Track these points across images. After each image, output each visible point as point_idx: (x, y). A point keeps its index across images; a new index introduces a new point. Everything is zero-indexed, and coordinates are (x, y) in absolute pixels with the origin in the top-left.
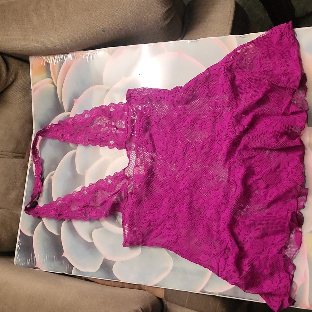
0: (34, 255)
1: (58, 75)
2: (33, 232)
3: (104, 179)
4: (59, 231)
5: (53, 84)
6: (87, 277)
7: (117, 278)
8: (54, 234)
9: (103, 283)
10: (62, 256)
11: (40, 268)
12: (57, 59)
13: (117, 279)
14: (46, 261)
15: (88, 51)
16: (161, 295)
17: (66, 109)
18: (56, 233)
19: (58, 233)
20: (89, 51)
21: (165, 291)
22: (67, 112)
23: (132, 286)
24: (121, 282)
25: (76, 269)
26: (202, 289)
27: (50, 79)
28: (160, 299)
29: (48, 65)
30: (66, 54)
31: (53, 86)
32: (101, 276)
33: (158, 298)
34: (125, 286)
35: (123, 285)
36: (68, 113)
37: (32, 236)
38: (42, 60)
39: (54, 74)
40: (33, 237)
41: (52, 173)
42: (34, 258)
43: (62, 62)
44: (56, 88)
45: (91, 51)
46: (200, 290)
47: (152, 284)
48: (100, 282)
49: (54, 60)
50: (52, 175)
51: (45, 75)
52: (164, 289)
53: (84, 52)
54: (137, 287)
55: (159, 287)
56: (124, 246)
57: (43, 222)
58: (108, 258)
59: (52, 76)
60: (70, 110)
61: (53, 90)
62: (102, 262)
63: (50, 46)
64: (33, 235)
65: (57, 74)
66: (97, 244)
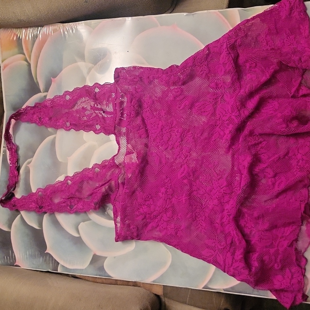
0: (13, 252)
1: (32, 51)
2: (10, 226)
3: (90, 167)
4: (41, 224)
5: (26, 60)
6: (75, 275)
7: (109, 275)
8: (34, 228)
9: (94, 281)
10: (45, 252)
11: (21, 266)
12: (30, 32)
13: (111, 277)
14: (27, 258)
15: (67, 24)
16: (160, 292)
17: (42, 89)
18: (37, 228)
19: (39, 227)
21: (163, 288)
22: (43, 92)
23: (127, 283)
24: (113, 280)
25: (63, 266)
26: (206, 286)
27: (21, 55)
28: (158, 296)
29: (19, 40)
30: (40, 27)
31: (26, 63)
32: (92, 273)
33: (156, 295)
34: (118, 283)
35: (116, 282)
36: (45, 94)
37: (9, 231)
38: (12, 33)
39: (27, 49)
40: (10, 232)
41: (29, 160)
42: (14, 255)
43: (36, 37)
44: (29, 65)
46: (203, 286)
47: (149, 280)
48: (91, 279)
49: (26, 34)
50: (29, 163)
51: (16, 50)
52: (162, 287)
53: (61, 25)
54: (131, 284)
55: (159, 284)
56: (117, 240)
57: (21, 215)
58: (98, 254)
59: (25, 51)
60: (47, 90)
61: (26, 68)
62: (91, 258)
63: (23, 18)
64: (11, 230)
65: (30, 50)
66: (85, 238)
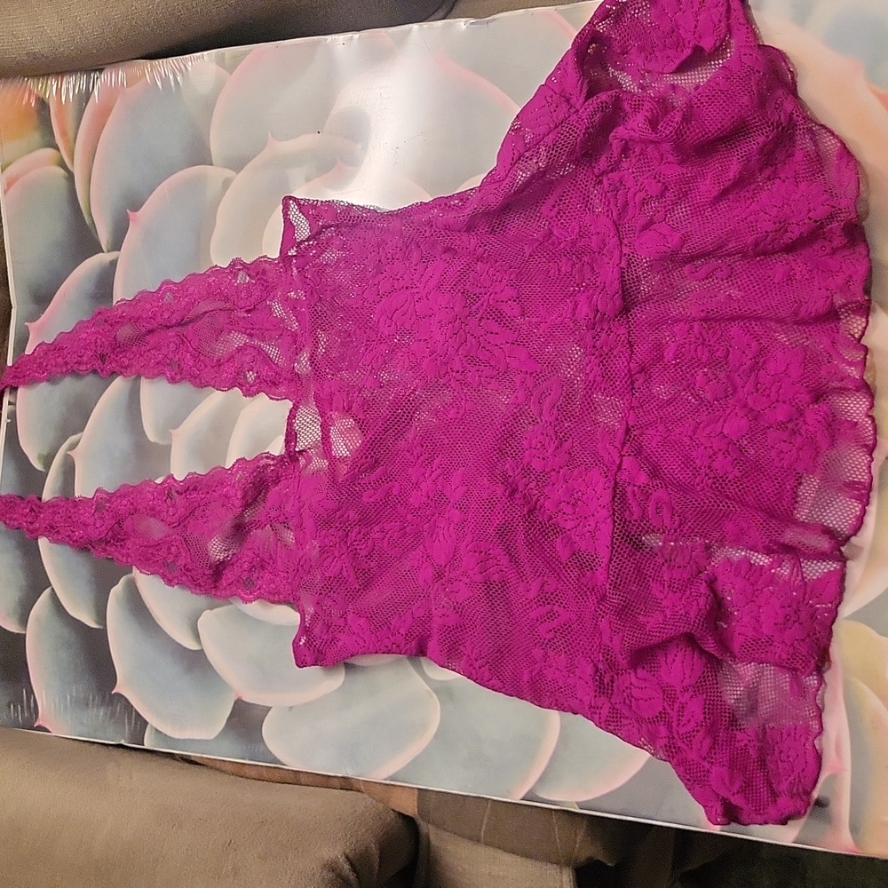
0: (31, 692)
1: (76, 138)
2: (24, 621)
4: (101, 615)
5: (62, 165)
6: (190, 756)
7: (275, 758)
8: (86, 625)
9: (238, 771)
10: (113, 692)
11: (50, 730)
12: (70, 86)
13: (277, 761)
14: (66, 707)
15: (160, 61)
16: (410, 807)
17: (106, 242)
18: (93, 625)
19: (98, 623)
20: (165, 60)
21: (419, 795)
22: (109, 251)
23: (324, 781)
24: (288, 770)
25: (156, 730)
26: (530, 791)
27: (50, 152)
28: (409, 821)
29: (43, 105)
30: (95, 71)
31: (62, 171)
32: (229, 753)
33: (399, 813)
34: (303, 780)
35: (296, 779)
36: (113, 255)
37: (23, 632)
38: (24, 91)
39: (64, 134)
40: (25, 635)
41: (72, 439)
42: (32, 700)
43: (85, 97)
44: (70, 177)
45: (170, 59)
46: (522, 794)
47: (380, 774)
48: (229, 768)
49: (61, 91)
50: (73, 446)
51: (36, 137)
52: (416, 792)
53: (148, 63)
54: (336, 783)
55: (406, 785)
56: (301, 663)
57: (53, 589)
58: (249, 698)
59: (59, 140)
60: (117, 245)
61: (63, 183)
62: (230, 710)
63: (40, 47)
64: (25, 630)
65: (71, 135)
66: (213, 655)
